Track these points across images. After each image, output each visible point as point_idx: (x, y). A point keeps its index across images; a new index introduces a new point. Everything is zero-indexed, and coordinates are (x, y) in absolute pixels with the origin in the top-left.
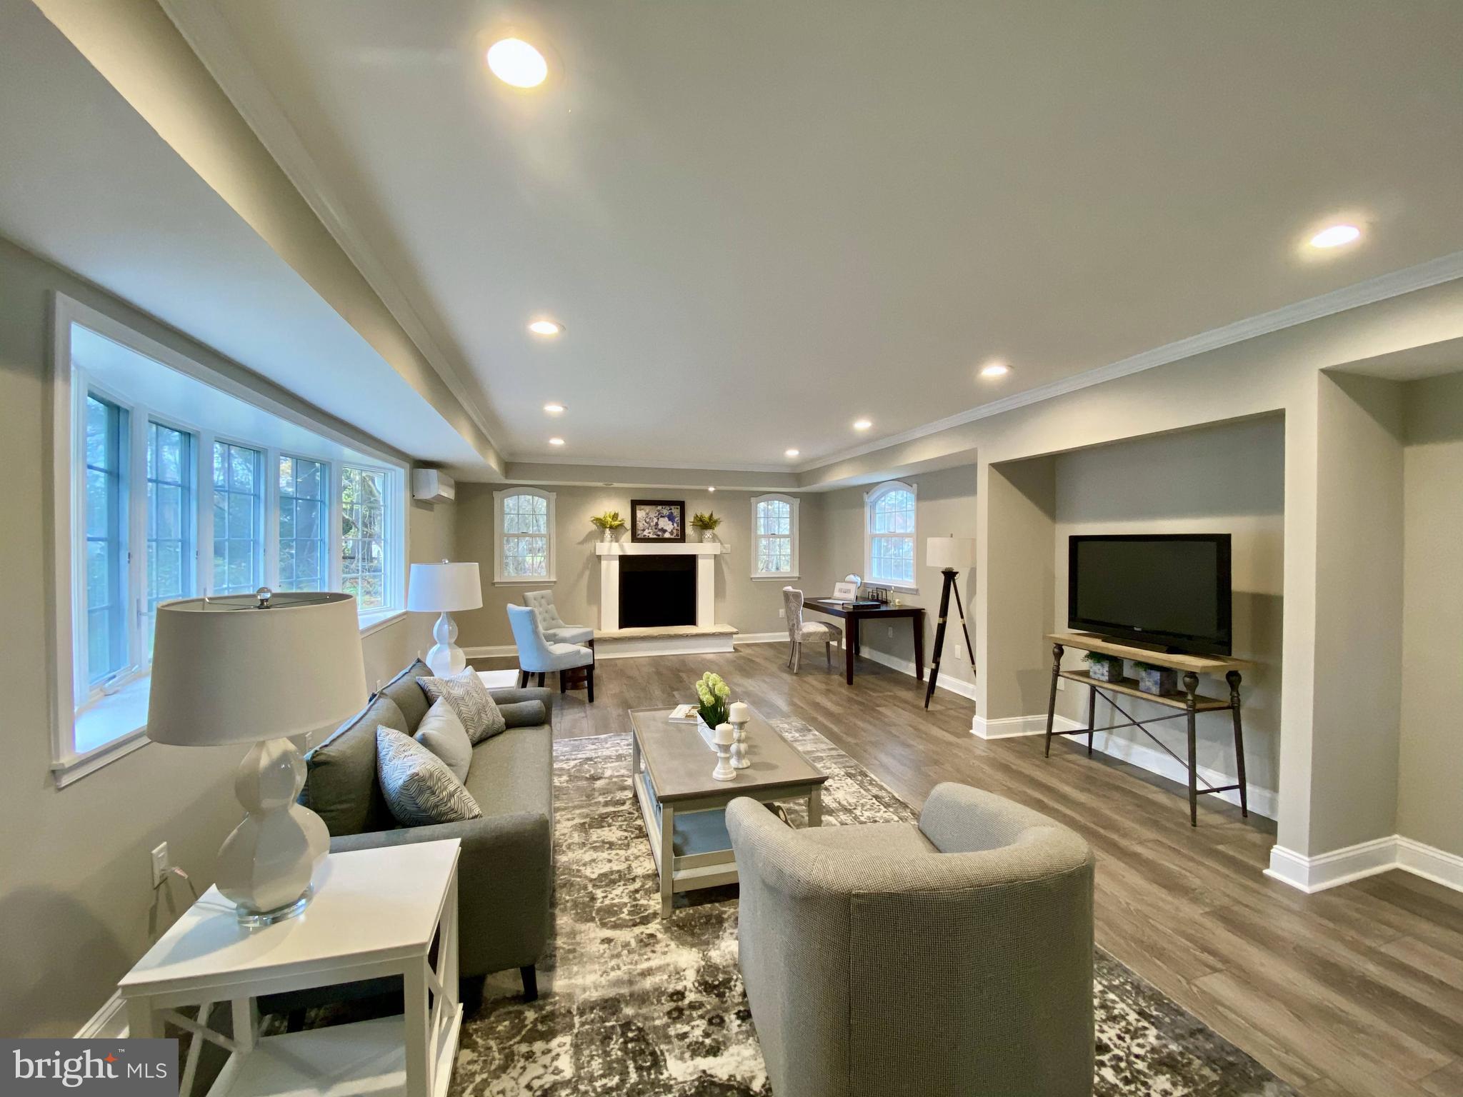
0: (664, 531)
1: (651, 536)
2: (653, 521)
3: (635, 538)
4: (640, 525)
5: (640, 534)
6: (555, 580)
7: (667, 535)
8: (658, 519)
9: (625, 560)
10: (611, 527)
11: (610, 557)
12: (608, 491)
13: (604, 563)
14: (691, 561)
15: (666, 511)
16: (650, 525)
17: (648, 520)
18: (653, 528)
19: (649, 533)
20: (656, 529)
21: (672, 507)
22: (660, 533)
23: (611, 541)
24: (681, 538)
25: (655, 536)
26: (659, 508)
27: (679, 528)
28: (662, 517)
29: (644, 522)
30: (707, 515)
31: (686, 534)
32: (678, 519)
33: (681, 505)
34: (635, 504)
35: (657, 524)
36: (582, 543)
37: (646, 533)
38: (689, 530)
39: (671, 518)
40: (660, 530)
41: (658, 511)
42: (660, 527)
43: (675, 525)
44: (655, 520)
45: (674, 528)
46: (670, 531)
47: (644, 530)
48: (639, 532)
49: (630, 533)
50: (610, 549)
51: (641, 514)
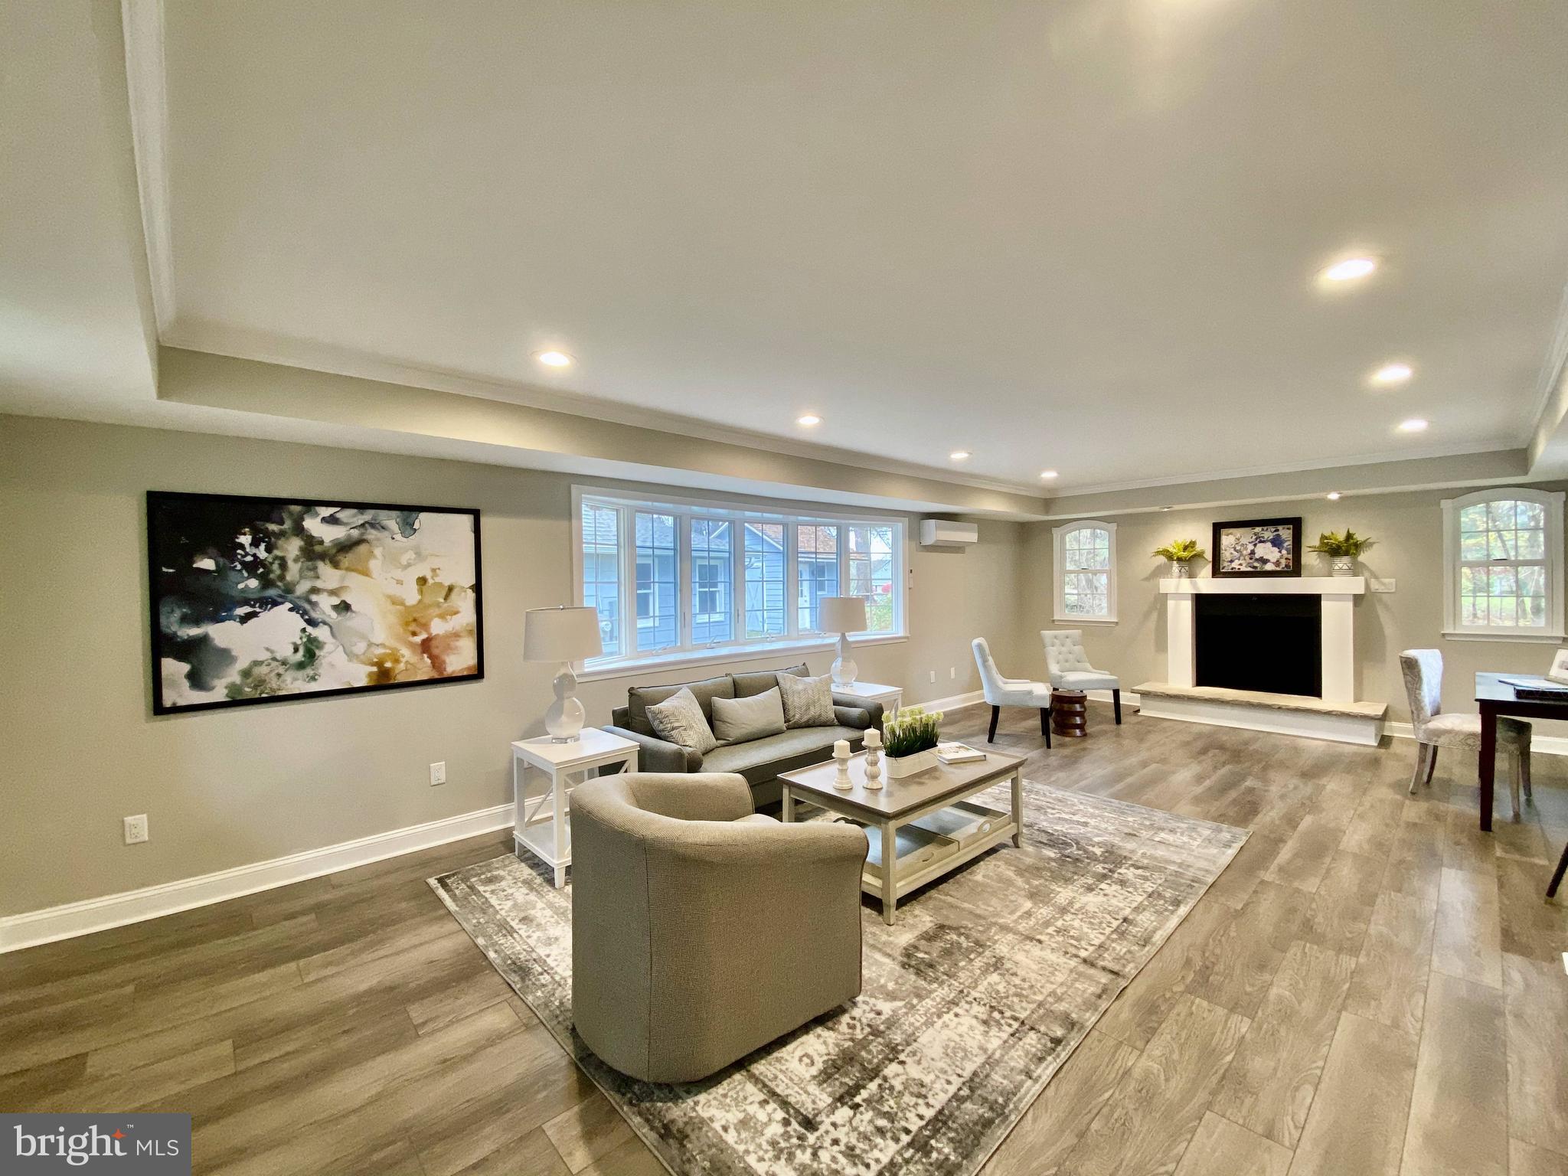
0: (1264, 561)
1: (1243, 569)
2: (1246, 549)
3: (1217, 572)
4: (1226, 554)
5: (1226, 566)
6: (1116, 620)
7: (1269, 567)
8: (1255, 545)
9: (1202, 602)
10: (1179, 560)
11: (1179, 596)
12: (1183, 516)
13: (1171, 603)
14: (1311, 604)
15: (1268, 533)
16: (1242, 555)
17: (1238, 548)
18: (1247, 558)
19: (1241, 565)
20: (1251, 559)
21: (1280, 528)
22: (1256, 564)
23: (1180, 577)
24: (1295, 569)
25: (1251, 570)
26: (1258, 529)
27: (1290, 557)
28: (1261, 542)
29: (1232, 551)
30: (1341, 536)
31: (1303, 562)
32: (1288, 544)
33: (1296, 524)
34: (1218, 528)
35: (1253, 553)
36: (1147, 579)
37: (1235, 565)
38: (1309, 558)
39: (1277, 542)
40: (1257, 560)
41: (1255, 534)
42: (1257, 556)
43: (1284, 552)
44: (1250, 547)
45: (1281, 557)
46: (1275, 560)
47: (1232, 561)
48: (1226, 564)
49: (1210, 566)
50: (1177, 587)
51: (1228, 539)
